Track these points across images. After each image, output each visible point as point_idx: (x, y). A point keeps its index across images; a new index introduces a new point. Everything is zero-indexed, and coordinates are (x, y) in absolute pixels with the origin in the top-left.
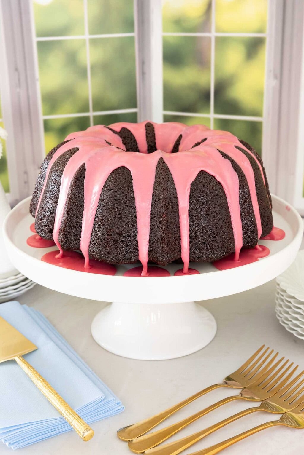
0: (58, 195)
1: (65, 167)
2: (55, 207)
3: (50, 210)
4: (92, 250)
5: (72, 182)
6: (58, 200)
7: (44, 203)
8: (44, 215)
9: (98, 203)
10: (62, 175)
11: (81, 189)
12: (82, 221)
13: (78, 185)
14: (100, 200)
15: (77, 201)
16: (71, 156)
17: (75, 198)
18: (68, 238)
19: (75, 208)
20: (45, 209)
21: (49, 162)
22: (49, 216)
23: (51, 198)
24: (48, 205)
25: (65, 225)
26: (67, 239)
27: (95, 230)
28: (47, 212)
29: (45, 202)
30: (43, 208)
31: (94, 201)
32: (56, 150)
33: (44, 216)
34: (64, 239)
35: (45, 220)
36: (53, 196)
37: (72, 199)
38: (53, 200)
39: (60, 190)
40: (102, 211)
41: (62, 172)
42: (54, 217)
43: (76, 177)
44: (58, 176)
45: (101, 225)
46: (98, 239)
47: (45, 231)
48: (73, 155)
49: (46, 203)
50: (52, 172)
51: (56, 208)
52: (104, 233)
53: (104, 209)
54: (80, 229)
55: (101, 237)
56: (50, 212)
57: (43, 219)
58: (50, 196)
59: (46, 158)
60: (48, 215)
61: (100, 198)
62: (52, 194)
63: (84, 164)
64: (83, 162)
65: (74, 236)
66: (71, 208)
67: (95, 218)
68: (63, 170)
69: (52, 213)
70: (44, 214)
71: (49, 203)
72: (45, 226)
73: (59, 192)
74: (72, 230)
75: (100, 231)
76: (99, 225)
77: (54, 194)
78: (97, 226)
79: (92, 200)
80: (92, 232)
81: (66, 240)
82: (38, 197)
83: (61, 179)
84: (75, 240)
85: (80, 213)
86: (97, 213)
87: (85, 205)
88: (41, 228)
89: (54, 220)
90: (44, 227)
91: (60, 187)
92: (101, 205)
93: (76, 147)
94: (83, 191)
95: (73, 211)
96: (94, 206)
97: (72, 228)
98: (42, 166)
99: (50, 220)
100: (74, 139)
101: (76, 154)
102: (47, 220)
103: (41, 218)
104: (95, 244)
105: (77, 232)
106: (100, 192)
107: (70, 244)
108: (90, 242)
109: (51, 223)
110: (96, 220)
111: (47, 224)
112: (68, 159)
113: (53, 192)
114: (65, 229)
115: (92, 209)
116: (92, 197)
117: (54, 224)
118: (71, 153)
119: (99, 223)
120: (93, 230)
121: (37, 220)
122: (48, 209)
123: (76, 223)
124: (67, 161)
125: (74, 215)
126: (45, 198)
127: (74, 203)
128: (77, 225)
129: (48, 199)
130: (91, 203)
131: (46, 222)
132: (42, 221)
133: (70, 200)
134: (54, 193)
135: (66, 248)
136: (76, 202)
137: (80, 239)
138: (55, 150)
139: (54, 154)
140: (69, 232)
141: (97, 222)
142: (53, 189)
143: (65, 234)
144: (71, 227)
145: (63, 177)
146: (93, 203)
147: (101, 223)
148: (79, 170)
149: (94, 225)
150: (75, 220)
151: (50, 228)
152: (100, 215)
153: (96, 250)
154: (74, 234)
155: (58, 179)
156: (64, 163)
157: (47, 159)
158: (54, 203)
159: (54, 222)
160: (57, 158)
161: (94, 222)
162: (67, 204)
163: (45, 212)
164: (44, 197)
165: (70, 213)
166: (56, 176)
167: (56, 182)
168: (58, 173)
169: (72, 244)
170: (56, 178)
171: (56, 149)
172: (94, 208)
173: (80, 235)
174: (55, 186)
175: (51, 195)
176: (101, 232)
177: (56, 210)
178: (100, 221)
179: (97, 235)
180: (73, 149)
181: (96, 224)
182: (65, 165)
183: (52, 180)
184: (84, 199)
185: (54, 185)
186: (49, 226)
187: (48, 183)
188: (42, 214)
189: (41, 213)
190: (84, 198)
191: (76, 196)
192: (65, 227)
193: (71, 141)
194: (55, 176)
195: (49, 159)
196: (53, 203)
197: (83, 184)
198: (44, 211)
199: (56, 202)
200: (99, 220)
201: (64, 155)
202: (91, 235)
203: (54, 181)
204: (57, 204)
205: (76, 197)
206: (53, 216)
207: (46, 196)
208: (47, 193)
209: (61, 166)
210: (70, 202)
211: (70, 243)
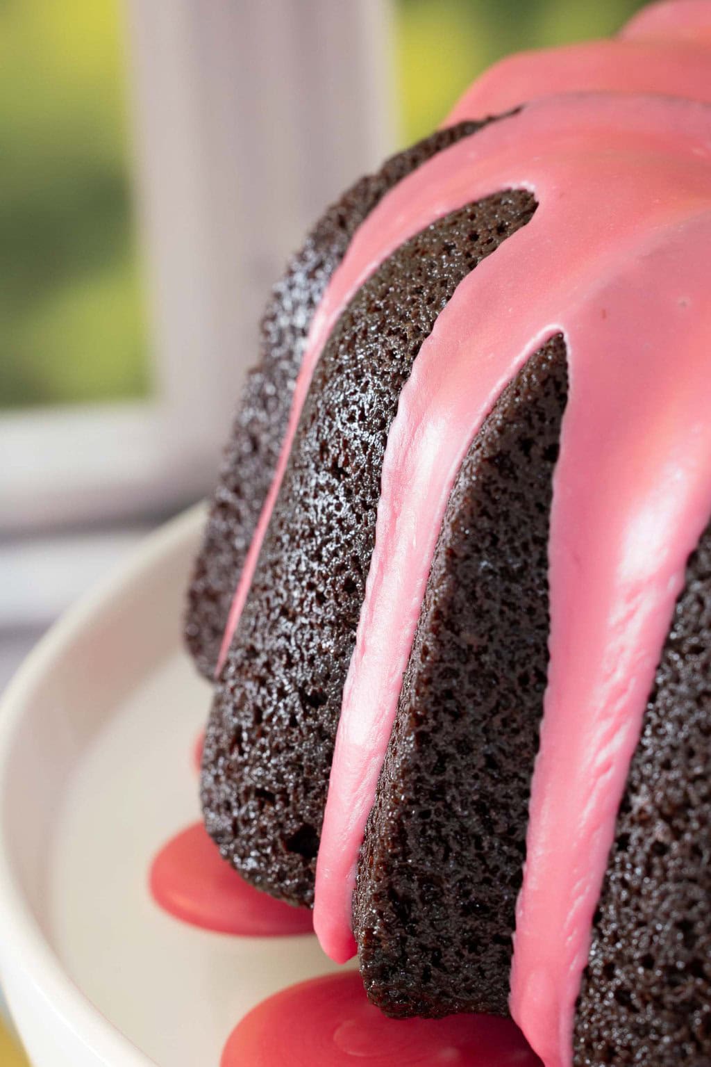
0: (361, 567)
1: (415, 352)
2: (337, 657)
3: (298, 674)
4: (600, 1038)
5: (463, 482)
6: (357, 609)
7: (262, 619)
8: (258, 712)
9: (659, 667)
10: (395, 412)
11: (525, 546)
12: (526, 794)
13: (506, 516)
14: (669, 644)
15: (491, 639)
16: (472, 266)
17: (480, 614)
18: (415, 921)
19: (471, 695)
20: (267, 665)
21: (320, 291)
22: (293, 723)
23: (311, 586)
24: (288, 638)
25: (398, 821)
26: (413, 932)
27: (624, 883)
28: (282, 694)
29: (271, 610)
30: (253, 652)
31: (627, 655)
32: (378, 196)
33: (258, 719)
34: (386, 926)
35: (263, 749)
36: (323, 569)
37: (450, 625)
38: (321, 599)
39: (374, 529)
40: (686, 740)
41: (397, 389)
42: (326, 736)
43: (491, 445)
44: (362, 417)
45: (675, 846)
46: (648, 962)
47: (263, 832)
48: (483, 254)
49: (276, 621)
50: (325, 381)
51: (344, 669)
52: (693, 913)
53: (698, 724)
54: (510, 859)
55: (672, 951)
56: (301, 691)
57: (252, 742)
58: (303, 568)
59: (302, 258)
60: (282, 712)
61: (672, 628)
62: (317, 557)
63: (556, 343)
64: (552, 327)
65: (467, 911)
66: (449, 694)
67: (630, 789)
68: (405, 376)
69: (313, 701)
70: (259, 703)
71: (293, 619)
72: (265, 797)
73: (370, 543)
74: (452, 865)
75: (663, 897)
76: (660, 849)
77: (335, 554)
78: (640, 857)
79: (612, 646)
80: (605, 891)
81: (403, 940)
82: (239, 543)
83: (384, 442)
84: (473, 943)
85: (516, 732)
86: (641, 748)
87: (552, 671)
88: (234, 804)
89: (329, 757)
90: (253, 803)
91: (376, 510)
92: (683, 688)
93: (515, 186)
94: (543, 562)
95: (457, 716)
96: (624, 690)
97: (448, 850)
98: (273, 318)
99: (300, 757)
100: (517, 111)
101: (506, 246)
102: (277, 751)
103: (239, 729)
104: (622, 996)
105: (487, 881)
106: (674, 584)
107: (434, 972)
108: (587, 972)
109: (306, 783)
110: (639, 801)
111: (276, 785)
112: (444, 283)
113: (324, 543)
114: (394, 856)
115: (605, 715)
116: (613, 620)
117: (323, 791)
118: (474, 237)
119: (659, 831)
120: (606, 881)
121: (211, 740)
122: (289, 665)
123: (481, 809)
124: (438, 307)
125: (465, 747)
126: (269, 581)
127: (466, 654)
128: (489, 825)
129: (289, 590)
130: (606, 667)
131: (265, 768)
132: (242, 752)
133: (435, 630)
134: (331, 547)
135: (401, 996)
136: (485, 650)
137: (508, 942)
138: (370, 198)
139: (357, 225)
140: (426, 880)
141: (644, 821)
142: (330, 517)
143: (393, 895)
144: (442, 840)
145: (397, 428)
146: (614, 670)
147: (677, 834)
148: (515, 387)
149: (622, 842)
150: (472, 787)
151: (299, 818)
152: (666, 766)
153: (628, 1048)
154: (467, 894)
155: (365, 445)
156: (417, 315)
157: (310, 266)
158: (327, 629)
159: (327, 776)
160: (374, 265)
161: (619, 817)
162: (417, 656)
163: (264, 691)
164: (263, 570)
165: (435, 730)
166: (351, 419)
167: (346, 463)
168: (367, 398)
169: (445, 970)
170: (348, 434)
171: (374, 187)
172: (620, 704)
173: (512, 904)
174: (342, 499)
175: (315, 565)
176: (666, 905)
177: (343, 680)
178: (667, 819)
179: (640, 924)
180: (495, 200)
181: (636, 833)
182: (420, 334)
183: (324, 448)
184: (545, 627)
185: (333, 490)
186: (286, 803)
187: (296, 464)
188: (244, 696)
189: (238, 693)
190: (548, 617)
191: (488, 596)
192: (399, 835)
193: (490, 129)
194: (345, 416)
195: (320, 265)
196: (322, 625)
197: (544, 509)
198: (262, 682)
199: (347, 623)
200: (659, 808)
201: (424, 254)
202: (597, 917)
203: (334, 451)
204: (353, 640)
205: (487, 604)
206: (320, 728)
207: (277, 562)
208: (286, 538)
209: (391, 340)
210: (439, 642)
211: (436, 962)
